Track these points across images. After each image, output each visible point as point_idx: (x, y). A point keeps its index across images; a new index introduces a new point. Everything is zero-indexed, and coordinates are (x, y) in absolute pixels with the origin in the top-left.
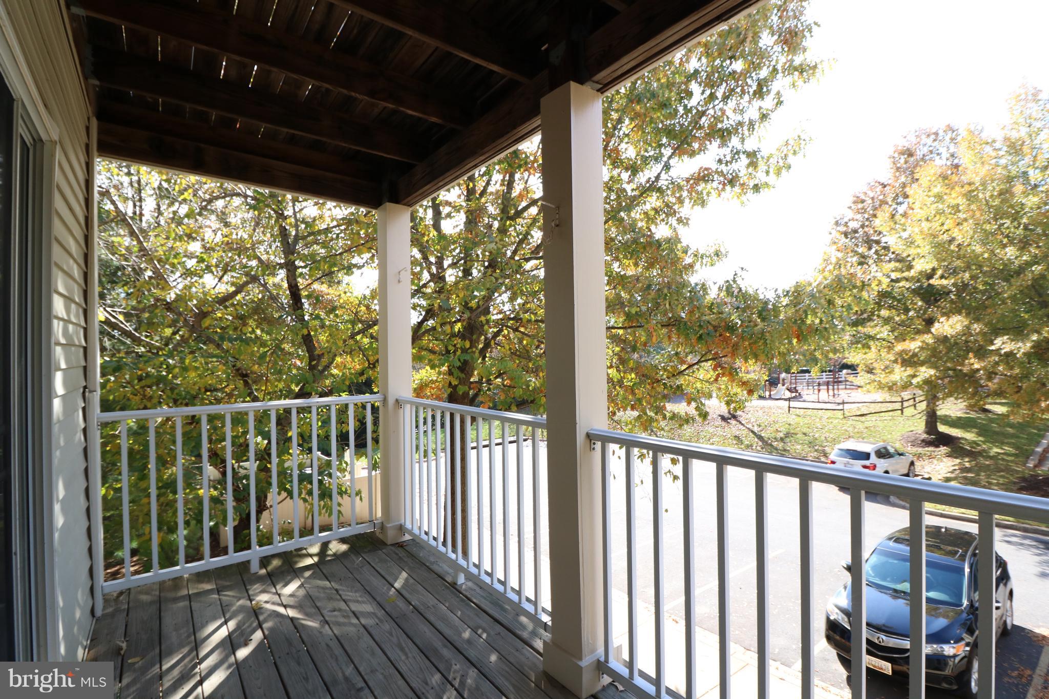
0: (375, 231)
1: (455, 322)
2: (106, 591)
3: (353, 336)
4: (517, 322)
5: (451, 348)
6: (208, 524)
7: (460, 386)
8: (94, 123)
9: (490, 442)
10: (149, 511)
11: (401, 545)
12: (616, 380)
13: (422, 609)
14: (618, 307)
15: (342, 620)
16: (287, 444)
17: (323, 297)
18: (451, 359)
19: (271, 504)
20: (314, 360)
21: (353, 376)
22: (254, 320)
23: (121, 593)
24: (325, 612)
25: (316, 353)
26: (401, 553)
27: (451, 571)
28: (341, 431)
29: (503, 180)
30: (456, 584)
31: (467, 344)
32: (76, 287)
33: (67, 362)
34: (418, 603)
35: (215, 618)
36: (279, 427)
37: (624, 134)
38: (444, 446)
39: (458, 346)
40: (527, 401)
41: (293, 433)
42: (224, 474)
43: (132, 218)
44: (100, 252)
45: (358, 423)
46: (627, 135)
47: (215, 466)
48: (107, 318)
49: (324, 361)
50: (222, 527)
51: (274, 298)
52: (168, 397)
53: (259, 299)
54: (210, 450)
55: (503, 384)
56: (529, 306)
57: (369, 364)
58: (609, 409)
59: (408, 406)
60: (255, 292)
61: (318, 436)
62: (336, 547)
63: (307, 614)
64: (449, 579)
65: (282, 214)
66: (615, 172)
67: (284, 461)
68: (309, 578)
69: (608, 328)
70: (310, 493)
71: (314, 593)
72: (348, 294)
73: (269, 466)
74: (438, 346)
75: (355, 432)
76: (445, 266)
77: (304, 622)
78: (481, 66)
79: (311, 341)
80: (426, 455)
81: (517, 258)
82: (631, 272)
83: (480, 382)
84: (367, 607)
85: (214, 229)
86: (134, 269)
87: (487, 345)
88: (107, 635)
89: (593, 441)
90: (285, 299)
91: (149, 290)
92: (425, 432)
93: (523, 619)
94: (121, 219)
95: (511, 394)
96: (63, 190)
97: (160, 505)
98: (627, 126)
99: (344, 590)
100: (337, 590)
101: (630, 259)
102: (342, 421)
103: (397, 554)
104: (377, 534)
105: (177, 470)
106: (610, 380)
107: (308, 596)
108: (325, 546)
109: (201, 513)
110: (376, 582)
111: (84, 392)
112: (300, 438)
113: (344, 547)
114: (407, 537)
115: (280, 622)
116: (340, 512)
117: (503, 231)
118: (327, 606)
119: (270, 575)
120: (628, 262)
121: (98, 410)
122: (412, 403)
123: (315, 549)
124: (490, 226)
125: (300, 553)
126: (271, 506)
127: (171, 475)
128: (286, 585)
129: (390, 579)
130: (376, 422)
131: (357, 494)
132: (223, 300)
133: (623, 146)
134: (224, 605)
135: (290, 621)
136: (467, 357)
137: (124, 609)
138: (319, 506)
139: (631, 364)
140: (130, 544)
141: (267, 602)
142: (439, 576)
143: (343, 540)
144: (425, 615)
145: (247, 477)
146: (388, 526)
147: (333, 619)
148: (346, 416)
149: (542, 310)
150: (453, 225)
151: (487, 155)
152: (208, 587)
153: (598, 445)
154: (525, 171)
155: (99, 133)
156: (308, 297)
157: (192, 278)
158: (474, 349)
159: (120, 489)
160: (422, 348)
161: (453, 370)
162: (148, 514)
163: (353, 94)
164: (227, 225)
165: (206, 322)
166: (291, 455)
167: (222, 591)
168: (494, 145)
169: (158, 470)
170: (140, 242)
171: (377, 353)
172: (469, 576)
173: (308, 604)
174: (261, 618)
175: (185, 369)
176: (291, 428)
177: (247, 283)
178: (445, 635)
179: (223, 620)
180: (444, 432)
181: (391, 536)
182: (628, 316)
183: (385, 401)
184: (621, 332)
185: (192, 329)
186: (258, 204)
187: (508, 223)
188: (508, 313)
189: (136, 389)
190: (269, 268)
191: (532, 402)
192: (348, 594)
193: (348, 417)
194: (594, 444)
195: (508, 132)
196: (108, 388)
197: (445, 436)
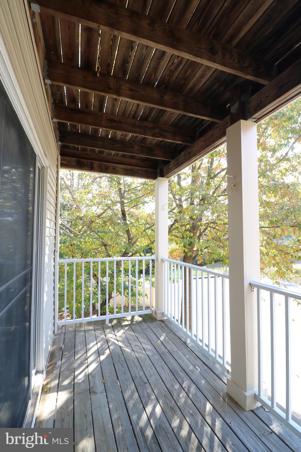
0: (154, 187)
1: (187, 225)
2: (58, 325)
3: (144, 231)
4: (215, 224)
5: (185, 236)
6: (92, 302)
7: (188, 252)
8: (59, 156)
9: (202, 276)
10: (73, 295)
11: (162, 321)
12: (265, 253)
13: (171, 351)
14: (265, 218)
15: (139, 351)
16: (119, 273)
17: (134, 214)
18: (185, 241)
19: (114, 296)
20: (130, 240)
21: (145, 247)
22: (109, 223)
23: (63, 326)
24: (132, 346)
25: (131, 237)
26: (163, 325)
27: (184, 336)
28: (140, 269)
29: (209, 161)
30: (186, 343)
31: (192, 235)
32: (53, 215)
33: (50, 242)
34: (169, 349)
35: (93, 342)
36: (117, 266)
37: (268, 134)
38: (181, 277)
39: (188, 235)
40: (220, 260)
41: (122, 269)
42: (98, 283)
43: (70, 186)
44: (60, 200)
45: (146, 266)
46: (270, 135)
47: (95, 279)
48: (62, 223)
49: (134, 240)
50: (96, 303)
51: (116, 215)
52: (80, 252)
53: (111, 215)
54: (93, 273)
55: (208, 252)
56: (220, 217)
57: (151, 242)
58: (261, 266)
59: (167, 262)
60: (109, 212)
61: (131, 270)
62: (138, 319)
63: (126, 346)
64: (183, 340)
65: (120, 183)
66: (264, 153)
67: (118, 280)
68: (127, 330)
69: (261, 228)
70: (128, 294)
71: (128, 336)
72: (143, 212)
73: (113, 281)
74: (179, 235)
75: (145, 270)
76: (183, 200)
77: (125, 349)
78: (199, 118)
79: (129, 232)
80: (174, 282)
81: (215, 195)
82: (273, 200)
83: (198, 250)
84: (148, 347)
85: (96, 189)
86: (70, 205)
87: (201, 235)
88: (58, 341)
89: (252, 287)
90: (120, 215)
91: (75, 213)
92: (173, 270)
93: (217, 366)
94: (67, 187)
95: (212, 257)
96: (50, 183)
97: (77, 293)
98: (270, 131)
99: (140, 338)
100: (137, 337)
101: (272, 194)
102: (140, 265)
103: (161, 325)
104: (153, 315)
105: (82, 280)
106: (261, 252)
107: (126, 338)
108: (133, 317)
109: (89, 298)
110: (153, 336)
111: (54, 252)
112: (124, 271)
113: (140, 319)
114: (165, 318)
115: (116, 347)
116: (139, 302)
117: (208, 184)
118: (134, 343)
119: (112, 326)
120: (271, 195)
121: (58, 258)
122: (168, 261)
123: (129, 318)
124: (202, 182)
125: (124, 319)
126: (114, 297)
127: (80, 281)
128: (118, 332)
129: (159, 336)
130: (153, 267)
131: (146, 296)
132: (99, 216)
133: (268, 140)
134: (96, 336)
135: (119, 347)
136: (192, 240)
137: (64, 333)
138: (131, 299)
139: (273, 245)
140: (66, 306)
141: (111, 338)
142: (179, 338)
143: (140, 316)
144: (172, 354)
145: (105, 285)
146: (158, 312)
147: (136, 350)
148: (142, 263)
149: (227, 220)
150: (186, 183)
151: (201, 155)
152: (91, 328)
153: (255, 289)
154: (219, 157)
155: (61, 160)
156: (129, 214)
157: (88, 207)
158: (195, 237)
159: (64, 285)
160: (172, 235)
161: (186, 245)
162: (72, 296)
163: (146, 137)
164: (100, 187)
165: (93, 225)
166: (121, 277)
167: (96, 330)
168: (204, 150)
169: (76, 280)
170: (72, 196)
171: (154, 237)
172: (192, 341)
173: (126, 341)
174: (109, 344)
175: (85, 242)
176: (121, 267)
177: (107, 209)
178: (181, 366)
179: (95, 342)
180: (181, 270)
181: (159, 317)
182: (271, 222)
183: (157, 259)
184: (267, 229)
185: (88, 227)
186: (111, 180)
187: (211, 180)
188: (210, 220)
189: (70, 249)
190: (114, 203)
191: (222, 261)
192: (142, 340)
193: (142, 264)
194: (253, 288)
195: (211, 145)
196: (61, 248)
197: (182, 272)
